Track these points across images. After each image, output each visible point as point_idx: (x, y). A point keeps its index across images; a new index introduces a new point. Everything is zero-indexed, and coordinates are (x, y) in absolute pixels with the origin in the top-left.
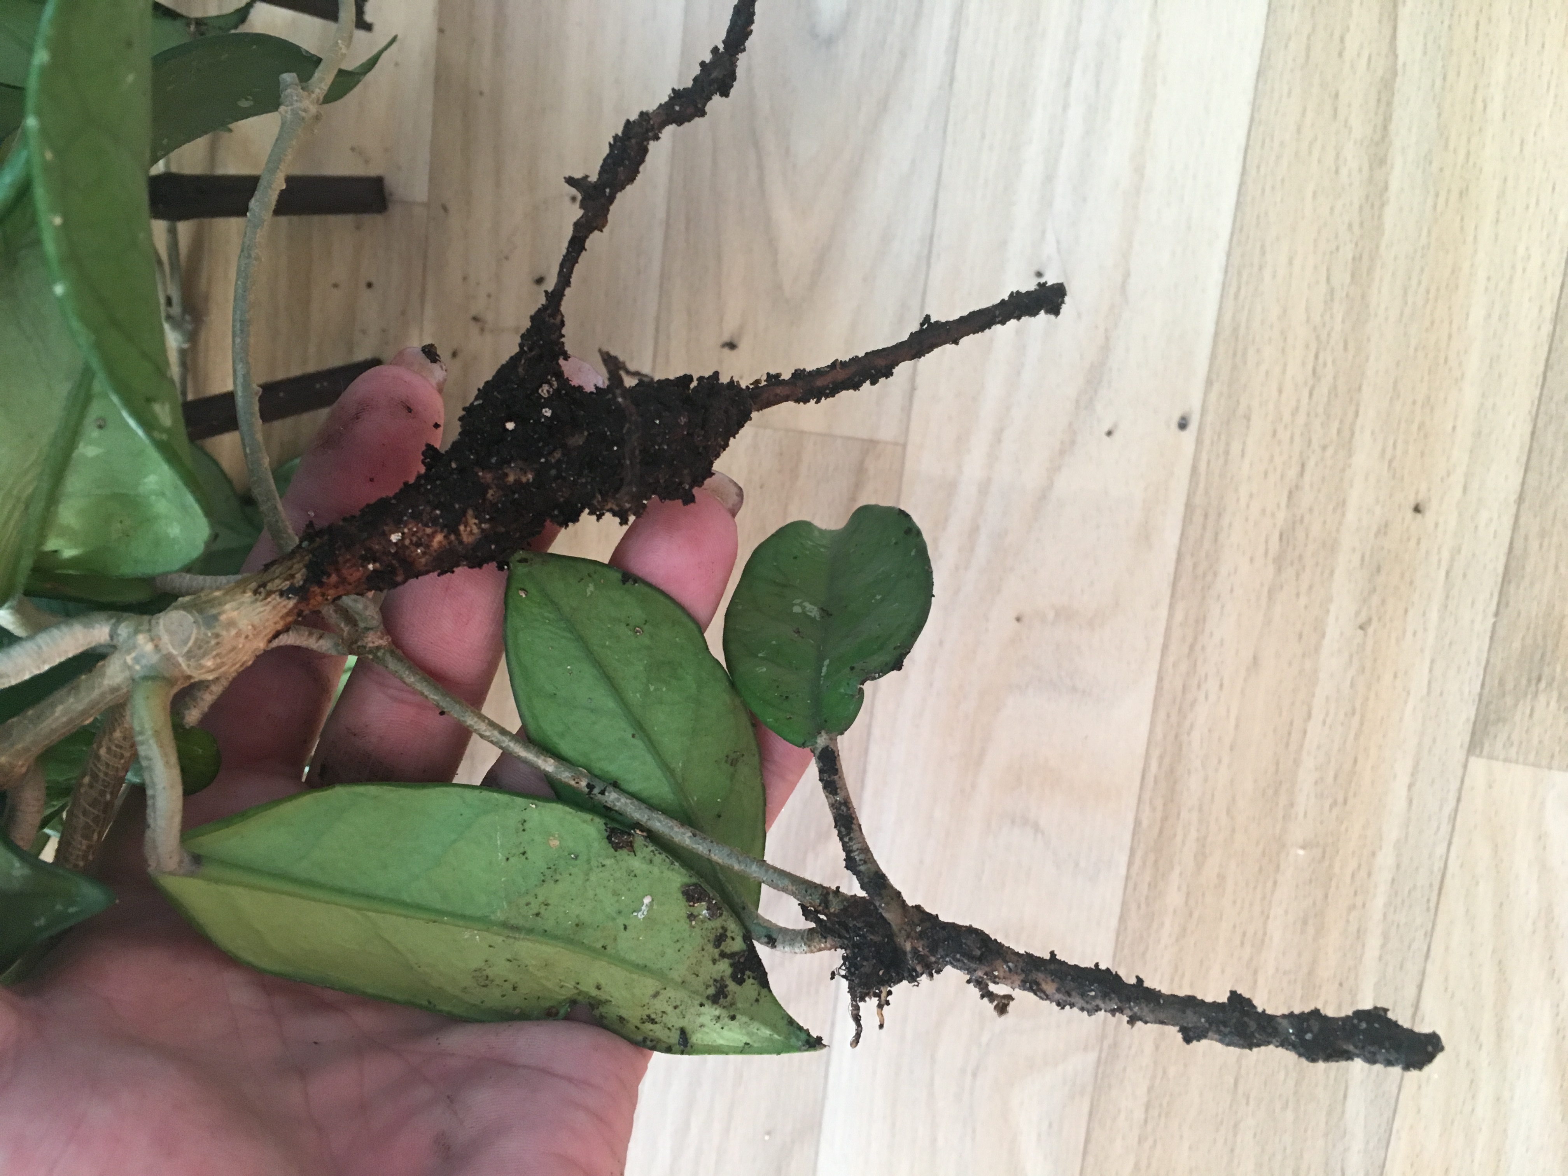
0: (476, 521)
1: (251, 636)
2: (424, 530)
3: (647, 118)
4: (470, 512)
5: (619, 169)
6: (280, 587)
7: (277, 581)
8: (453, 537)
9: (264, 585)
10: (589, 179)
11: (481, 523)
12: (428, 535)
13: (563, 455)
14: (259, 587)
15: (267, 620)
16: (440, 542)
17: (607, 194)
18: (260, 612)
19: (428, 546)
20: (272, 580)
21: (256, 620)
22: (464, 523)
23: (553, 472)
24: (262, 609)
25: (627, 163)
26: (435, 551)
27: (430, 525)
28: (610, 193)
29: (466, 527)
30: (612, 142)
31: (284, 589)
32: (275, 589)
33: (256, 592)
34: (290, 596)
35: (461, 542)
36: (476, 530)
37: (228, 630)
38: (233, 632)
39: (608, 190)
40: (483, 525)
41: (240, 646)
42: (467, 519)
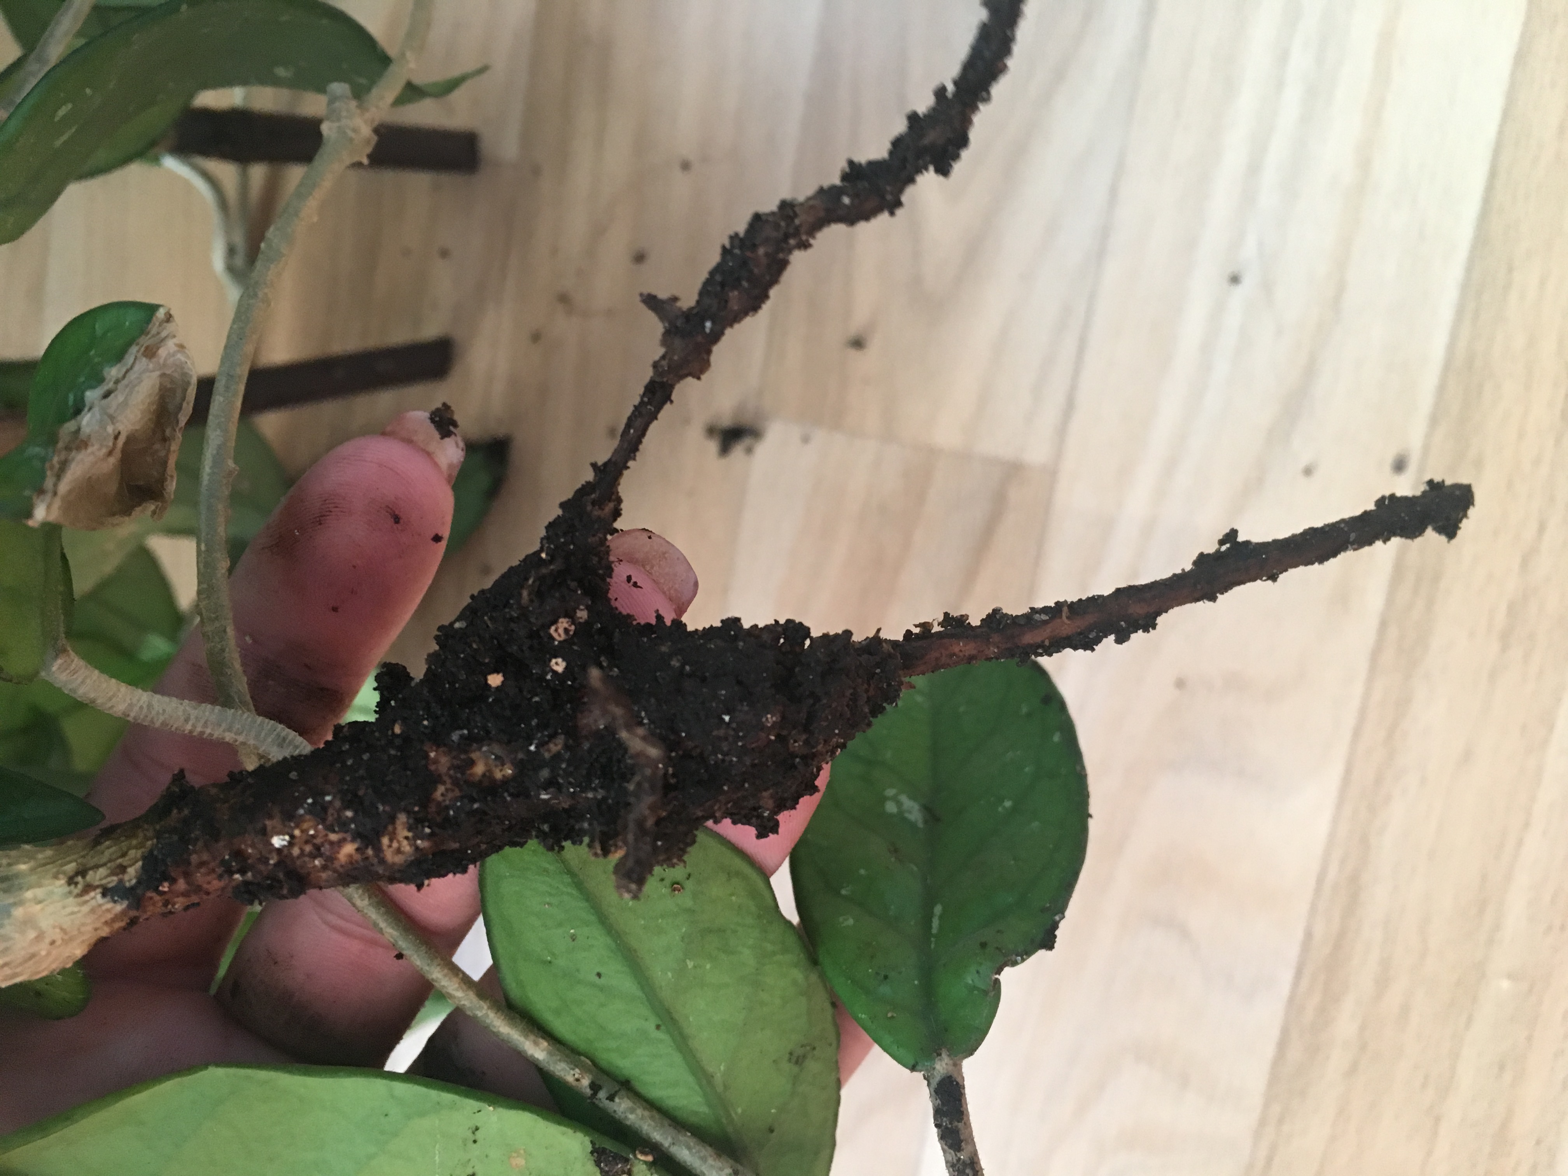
0: (410, 834)
1: (59, 942)
2: (326, 835)
3: (791, 214)
4: (402, 818)
5: (731, 294)
6: (104, 882)
7: (102, 871)
8: (370, 852)
9: (82, 872)
10: (679, 304)
11: (415, 838)
12: (332, 843)
13: (567, 747)
14: (77, 874)
15: (83, 924)
16: (350, 856)
17: (708, 330)
18: (73, 913)
19: (330, 859)
20: (96, 867)
21: (66, 922)
22: (389, 834)
23: (545, 773)
24: (76, 909)
25: (745, 284)
26: (342, 866)
27: (337, 829)
28: (712, 330)
29: (391, 840)
30: (728, 246)
31: (110, 885)
32: (97, 883)
33: (71, 881)
34: (116, 898)
35: (382, 861)
36: (407, 847)
37: (23, 932)
38: (32, 934)
39: (708, 324)
40: (419, 842)
41: (43, 953)
42: (395, 829)
